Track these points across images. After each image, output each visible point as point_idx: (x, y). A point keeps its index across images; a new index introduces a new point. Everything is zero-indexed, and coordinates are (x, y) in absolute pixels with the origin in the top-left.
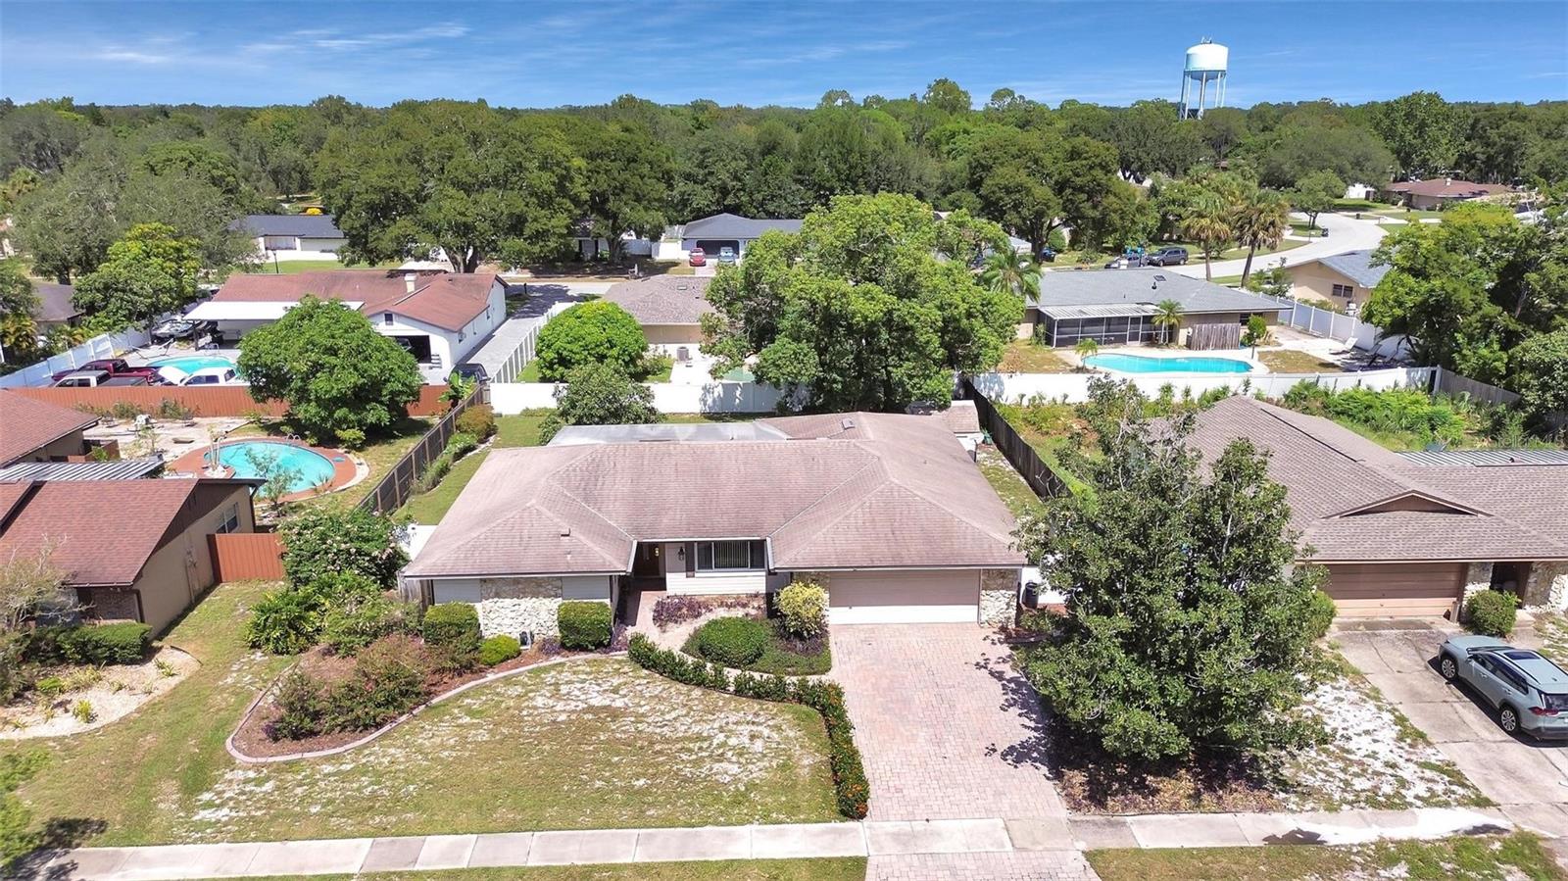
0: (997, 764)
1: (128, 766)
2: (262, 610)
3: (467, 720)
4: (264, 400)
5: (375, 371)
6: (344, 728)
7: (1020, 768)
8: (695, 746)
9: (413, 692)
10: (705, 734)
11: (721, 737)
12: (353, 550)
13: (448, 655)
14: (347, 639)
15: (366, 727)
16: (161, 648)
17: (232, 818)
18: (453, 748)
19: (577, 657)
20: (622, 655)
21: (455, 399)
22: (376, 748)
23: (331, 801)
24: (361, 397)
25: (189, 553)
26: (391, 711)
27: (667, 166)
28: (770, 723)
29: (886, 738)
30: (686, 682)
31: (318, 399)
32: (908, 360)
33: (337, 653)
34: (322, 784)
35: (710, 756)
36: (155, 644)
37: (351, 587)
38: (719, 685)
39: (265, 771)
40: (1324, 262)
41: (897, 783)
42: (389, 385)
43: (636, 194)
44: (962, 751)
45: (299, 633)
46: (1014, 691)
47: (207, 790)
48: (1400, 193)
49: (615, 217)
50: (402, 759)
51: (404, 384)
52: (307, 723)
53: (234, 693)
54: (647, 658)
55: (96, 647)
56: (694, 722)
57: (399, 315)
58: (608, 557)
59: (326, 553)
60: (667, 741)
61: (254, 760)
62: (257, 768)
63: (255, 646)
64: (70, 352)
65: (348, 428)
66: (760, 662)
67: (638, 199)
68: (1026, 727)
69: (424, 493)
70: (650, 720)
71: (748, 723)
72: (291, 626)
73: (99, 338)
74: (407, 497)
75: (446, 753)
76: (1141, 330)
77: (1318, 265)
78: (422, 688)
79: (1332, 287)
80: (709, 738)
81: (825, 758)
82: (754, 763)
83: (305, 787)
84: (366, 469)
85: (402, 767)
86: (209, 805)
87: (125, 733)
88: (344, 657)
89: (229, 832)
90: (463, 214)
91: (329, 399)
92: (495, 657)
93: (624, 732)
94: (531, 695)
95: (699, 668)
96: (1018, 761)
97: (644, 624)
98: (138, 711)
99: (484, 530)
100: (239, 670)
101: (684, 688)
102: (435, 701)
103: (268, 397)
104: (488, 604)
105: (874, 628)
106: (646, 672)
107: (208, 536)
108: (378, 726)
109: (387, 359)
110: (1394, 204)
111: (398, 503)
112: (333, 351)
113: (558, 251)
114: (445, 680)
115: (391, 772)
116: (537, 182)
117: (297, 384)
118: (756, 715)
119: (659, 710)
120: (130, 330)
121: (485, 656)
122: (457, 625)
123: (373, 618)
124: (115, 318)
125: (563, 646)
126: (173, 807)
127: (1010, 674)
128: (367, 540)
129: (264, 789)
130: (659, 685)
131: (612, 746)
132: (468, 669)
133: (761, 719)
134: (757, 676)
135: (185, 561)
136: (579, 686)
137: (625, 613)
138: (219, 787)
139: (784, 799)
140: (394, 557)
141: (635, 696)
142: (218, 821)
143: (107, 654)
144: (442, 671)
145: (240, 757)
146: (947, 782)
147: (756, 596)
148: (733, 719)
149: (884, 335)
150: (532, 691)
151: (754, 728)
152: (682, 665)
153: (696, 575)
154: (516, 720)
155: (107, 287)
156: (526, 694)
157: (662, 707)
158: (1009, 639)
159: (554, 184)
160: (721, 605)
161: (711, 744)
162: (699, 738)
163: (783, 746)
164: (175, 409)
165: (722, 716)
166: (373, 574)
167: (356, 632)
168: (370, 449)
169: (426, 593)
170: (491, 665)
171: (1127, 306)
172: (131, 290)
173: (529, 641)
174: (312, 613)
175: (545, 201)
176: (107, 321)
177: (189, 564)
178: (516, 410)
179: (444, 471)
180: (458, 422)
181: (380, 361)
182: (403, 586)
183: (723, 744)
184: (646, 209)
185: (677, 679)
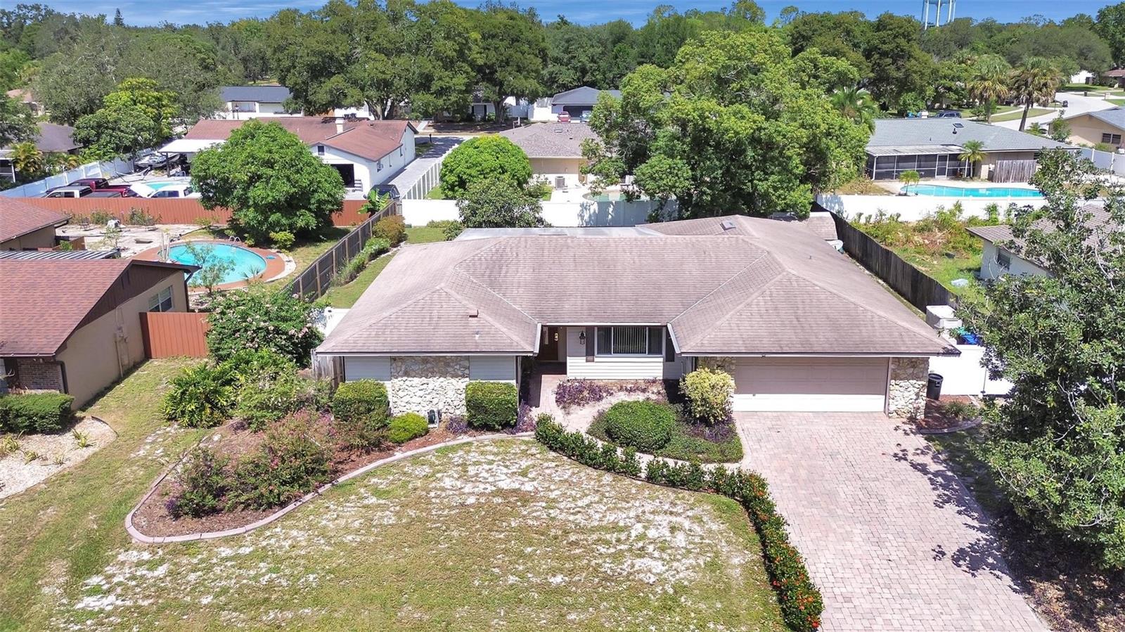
0: (951, 571)
1: (21, 543)
2: (179, 383)
3: (373, 500)
4: (212, 208)
5: (305, 183)
6: (247, 506)
7: (979, 577)
8: (612, 537)
9: (319, 471)
10: (621, 524)
11: (639, 528)
12: (271, 328)
13: (357, 432)
14: (259, 414)
15: (270, 505)
16: (82, 419)
17: (116, 608)
18: (357, 531)
19: (484, 437)
20: (528, 436)
21: (372, 211)
22: (278, 530)
23: (225, 591)
24: (292, 205)
25: (120, 329)
26: (296, 490)
27: (543, 45)
28: (690, 513)
29: (819, 535)
30: (596, 466)
31: (256, 205)
32: (772, 173)
33: (249, 427)
34: (217, 570)
35: (630, 550)
36: (79, 414)
37: (266, 364)
38: (630, 471)
39: (161, 552)
40: (1094, 115)
41: (844, 590)
42: (316, 195)
43: (518, 66)
44: (907, 553)
45: (214, 406)
46: (945, 487)
47: (97, 573)
48: (1115, 78)
49: (501, 84)
50: (304, 544)
51: (329, 195)
52: (210, 501)
53: (146, 467)
54: (552, 439)
55: (17, 416)
56: (609, 509)
57: (329, 147)
58: (515, 338)
59: (246, 331)
60: (581, 530)
61: (150, 540)
62: (152, 548)
63: (172, 418)
64: (65, 174)
65: (281, 230)
66: (669, 447)
67: (519, 71)
68: (969, 526)
69: (342, 285)
70: (562, 506)
71: (665, 513)
72: (208, 400)
73: (90, 165)
74: (327, 288)
75: (350, 538)
76: (948, 165)
77: (1089, 117)
78: (328, 466)
79: (1101, 135)
80: (626, 528)
81: (755, 557)
82: (678, 560)
83: (200, 573)
84: (292, 265)
85: (303, 552)
86: (95, 591)
87: (27, 505)
88: (255, 432)
89: (111, 624)
90: (383, 73)
91: (266, 205)
92: (403, 435)
93: (536, 518)
94: (439, 475)
95: (607, 452)
96: (974, 567)
97: (548, 404)
98: (45, 482)
99: (395, 310)
100: (153, 442)
101: (594, 473)
102: (341, 480)
103: (216, 205)
104: (398, 382)
105: (780, 415)
106: (554, 454)
107: (140, 314)
108: (283, 505)
109: (316, 172)
110: (1111, 86)
111: (319, 292)
112: (270, 164)
113: (458, 105)
114: (353, 457)
115: (291, 558)
116: (442, 49)
117: (238, 192)
118: (673, 504)
119: (571, 496)
120: (117, 160)
121: (392, 433)
122: (367, 402)
123: (285, 393)
124: (105, 150)
125: (470, 424)
126: (58, 591)
127: (933, 467)
128: (285, 320)
129: (156, 573)
130: (567, 469)
131: (523, 533)
132: (376, 447)
133: (679, 509)
134: (671, 462)
135: (115, 336)
136: (487, 467)
137: (529, 395)
138: (109, 570)
139: (719, 605)
140: (310, 337)
141: (544, 480)
142: (101, 611)
143: (26, 424)
144: (350, 448)
145: (137, 536)
146: (901, 591)
147: (654, 381)
148: (648, 508)
149: (750, 153)
150: (439, 471)
151: (674, 519)
152: (592, 448)
153: (596, 359)
154: (423, 502)
155: (99, 126)
156: (433, 475)
157: (574, 493)
158: (920, 430)
159: (455, 50)
160: (621, 389)
161: (629, 536)
162: (615, 528)
163: (707, 541)
164: (142, 217)
165: (637, 504)
166: (289, 352)
167: (268, 407)
168: (299, 250)
169: (338, 372)
170: (400, 443)
171: (933, 147)
172: (119, 128)
173: (437, 420)
174: (227, 388)
175: (448, 64)
176: (98, 152)
177: (119, 339)
178: (423, 222)
179: (360, 268)
180: (375, 228)
181: (309, 174)
182: (317, 364)
183: (641, 537)
184: (526, 78)
185: (586, 463)
